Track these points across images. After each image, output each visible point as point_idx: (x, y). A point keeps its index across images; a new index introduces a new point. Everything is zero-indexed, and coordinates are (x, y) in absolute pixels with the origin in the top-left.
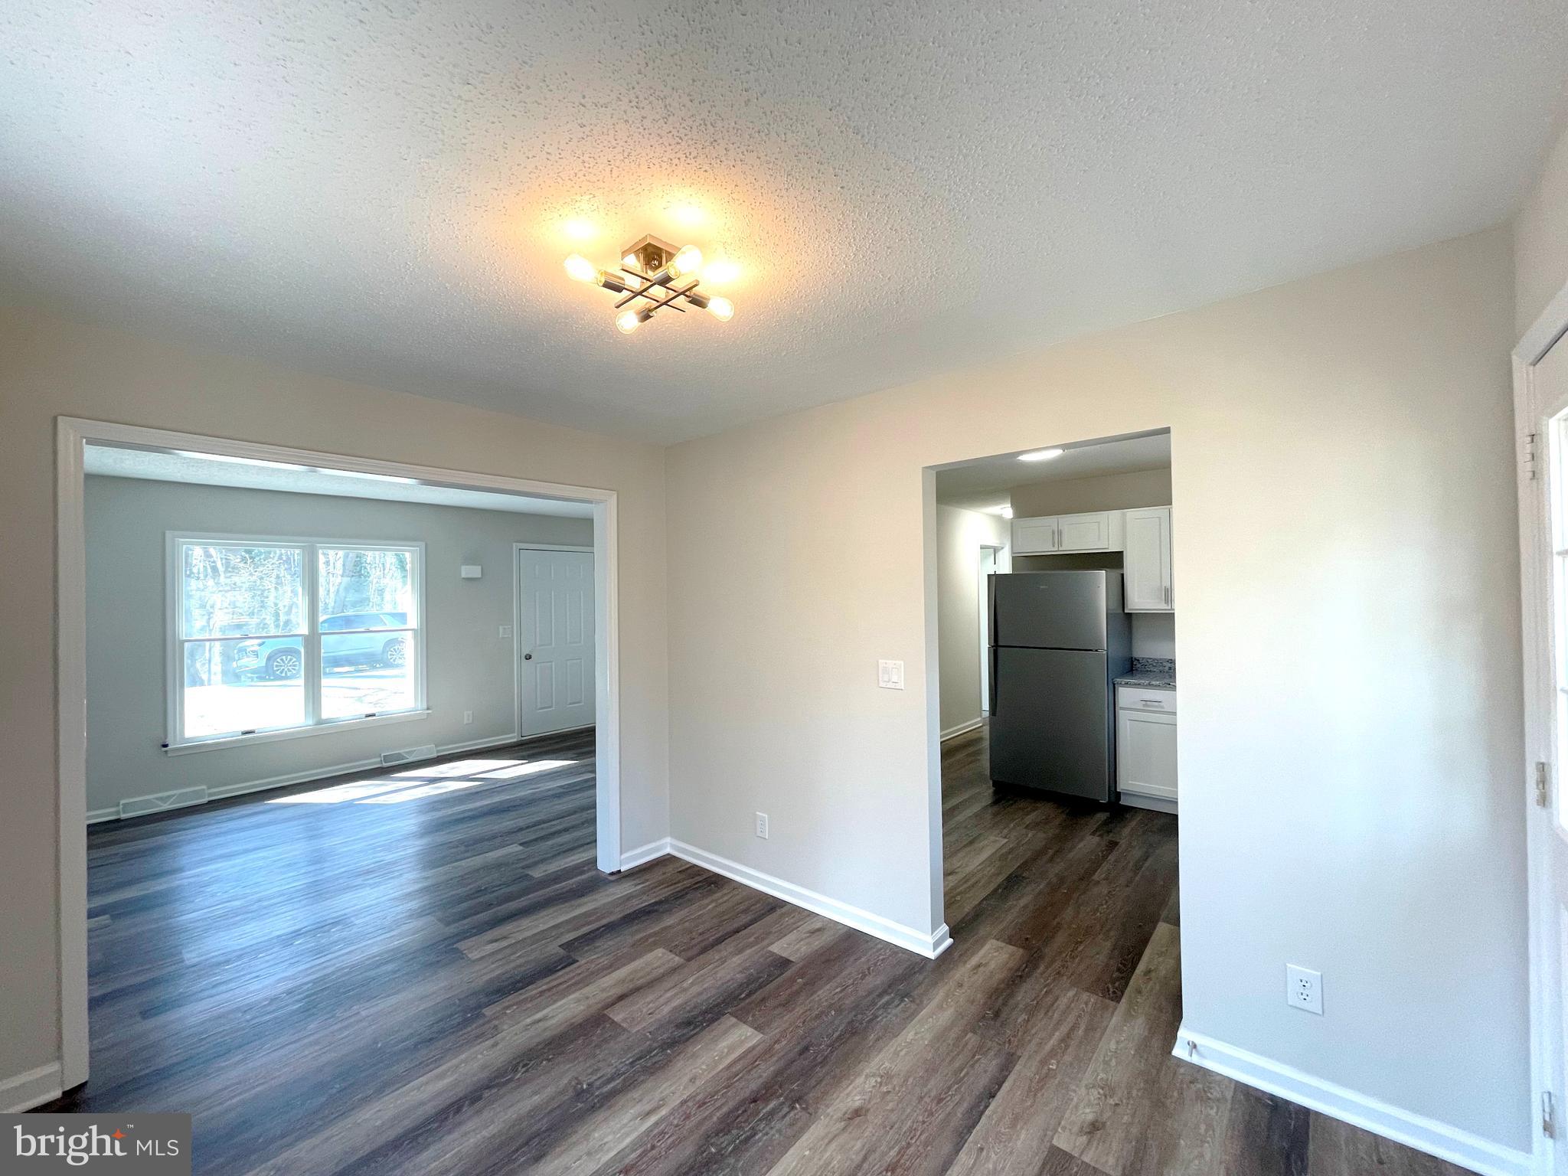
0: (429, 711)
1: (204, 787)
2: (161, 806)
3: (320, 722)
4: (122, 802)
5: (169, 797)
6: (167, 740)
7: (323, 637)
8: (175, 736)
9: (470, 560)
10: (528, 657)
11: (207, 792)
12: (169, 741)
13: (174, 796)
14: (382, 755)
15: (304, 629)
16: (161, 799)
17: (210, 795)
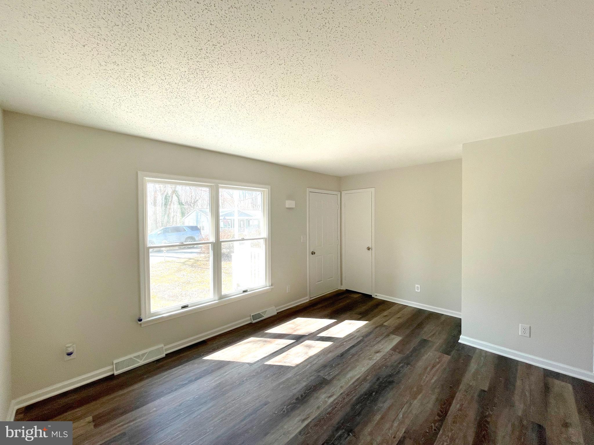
0: (273, 287)
1: (162, 345)
2: (139, 362)
3: (221, 297)
4: (115, 362)
5: (143, 355)
6: (141, 316)
7: (222, 243)
8: (145, 313)
9: (290, 197)
10: (313, 253)
11: (164, 348)
12: (142, 317)
13: (146, 353)
14: (252, 315)
15: (212, 239)
16: (138, 357)
17: (166, 350)
